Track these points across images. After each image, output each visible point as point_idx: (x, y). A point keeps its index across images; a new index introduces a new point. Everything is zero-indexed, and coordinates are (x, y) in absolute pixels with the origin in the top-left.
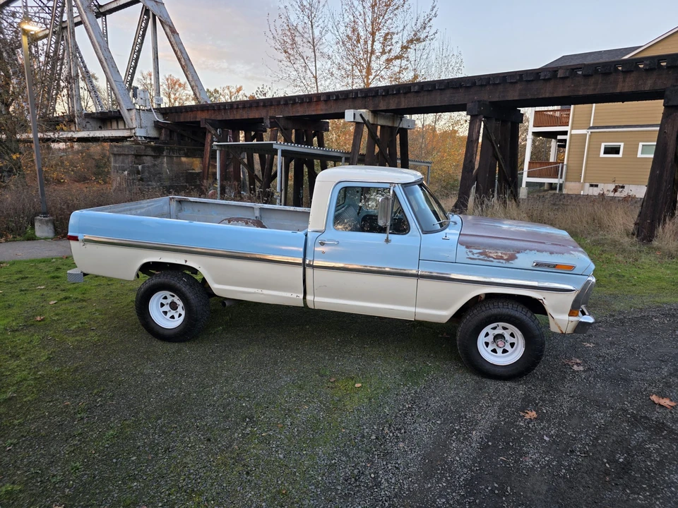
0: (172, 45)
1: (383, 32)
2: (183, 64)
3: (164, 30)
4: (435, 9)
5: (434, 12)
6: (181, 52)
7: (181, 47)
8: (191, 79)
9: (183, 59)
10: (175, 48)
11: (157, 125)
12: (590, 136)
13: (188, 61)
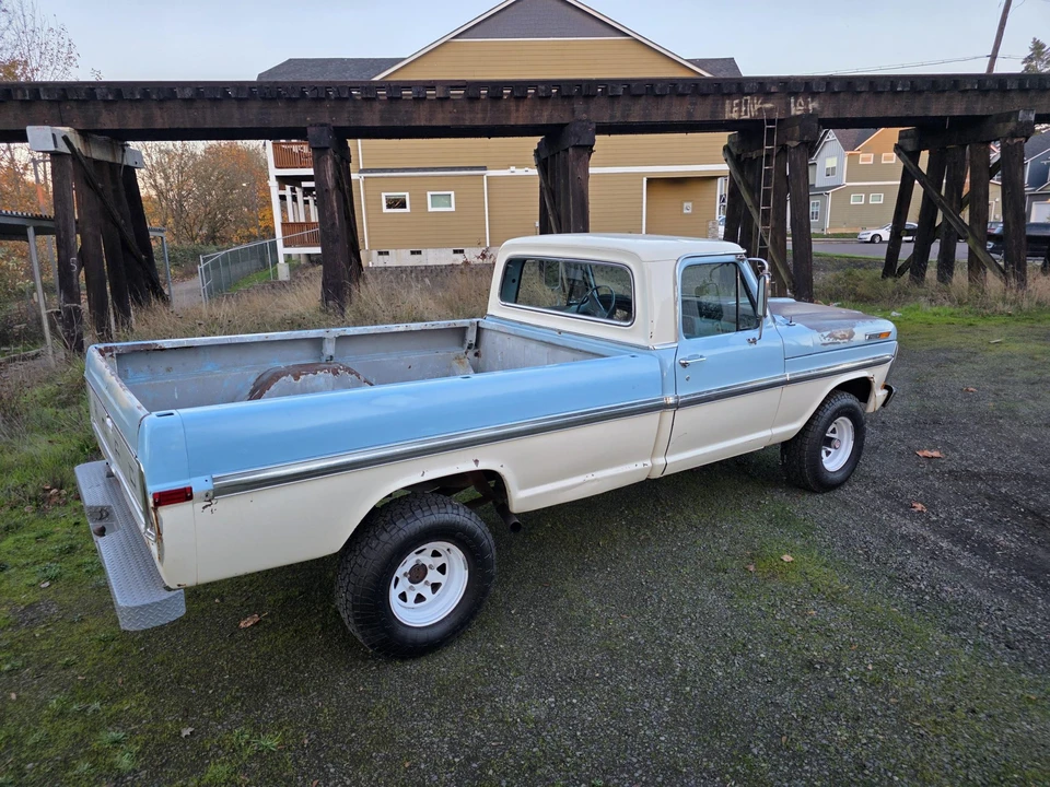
12: (364, 182)
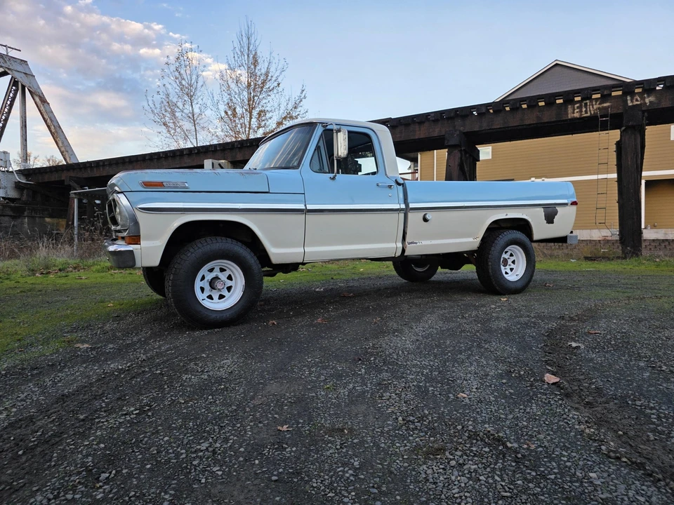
0: (41, 113)
1: (258, 109)
2: (53, 131)
3: (34, 99)
4: (304, 92)
5: (303, 94)
6: (51, 120)
7: (51, 115)
8: (60, 145)
9: (53, 127)
10: (45, 116)
11: (18, 186)
13: (58, 129)
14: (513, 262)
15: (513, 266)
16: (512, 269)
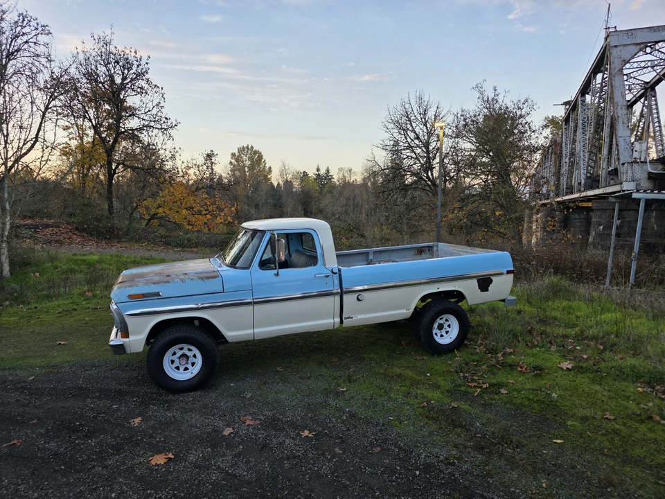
14: (449, 326)
15: (448, 329)
16: (447, 332)
